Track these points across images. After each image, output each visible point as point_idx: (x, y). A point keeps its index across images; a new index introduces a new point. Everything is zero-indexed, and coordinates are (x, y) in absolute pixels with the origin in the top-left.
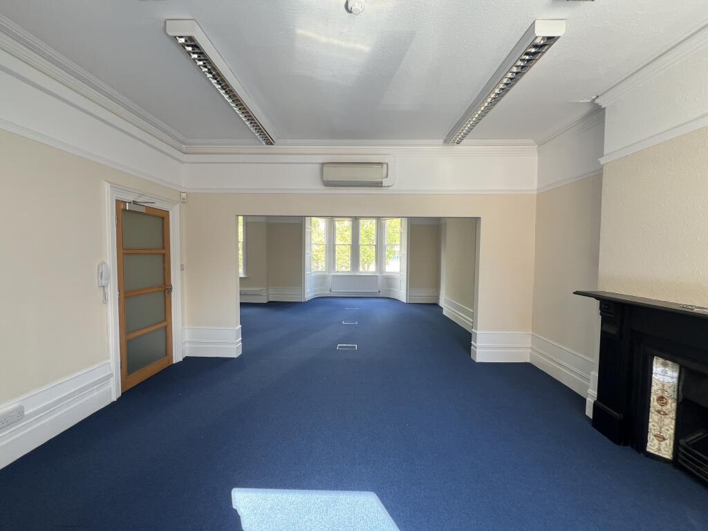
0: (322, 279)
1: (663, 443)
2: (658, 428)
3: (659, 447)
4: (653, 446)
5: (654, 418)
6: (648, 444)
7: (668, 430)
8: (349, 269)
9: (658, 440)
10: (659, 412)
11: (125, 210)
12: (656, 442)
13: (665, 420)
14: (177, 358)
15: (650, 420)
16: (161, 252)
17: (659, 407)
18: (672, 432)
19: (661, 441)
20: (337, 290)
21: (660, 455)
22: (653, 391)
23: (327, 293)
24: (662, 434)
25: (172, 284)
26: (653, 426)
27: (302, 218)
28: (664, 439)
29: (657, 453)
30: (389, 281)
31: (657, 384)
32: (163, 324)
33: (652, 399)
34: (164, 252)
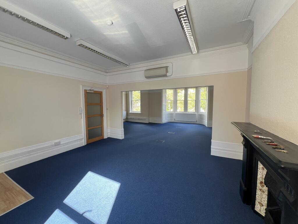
0: (171, 114)
1: (262, 207)
2: (260, 199)
3: (260, 209)
4: (258, 208)
5: (258, 192)
6: (256, 206)
7: (264, 201)
8: (183, 111)
9: (260, 205)
10: (261, 190)
11: (87, 92)
12: (259, 206)
13: (263, 195)
14: (105, 137)
15: (257, 194)
16: (100, 104)
17: (261, 188)
18: (266, 202)
19: (261, 206)
20: (178, 119)
21: (261, 213)
22: (258, 178)
23: (173, 121)
24: (262, 203)
25: (104, 114)
26: (258, 197)
27: (161, 90)
28: (263, 206)
29: (259, 212)
30: (201, 116)
31: (260, 174)
32: (101, 126)
33: (258, 182)
34: (101, 104)
